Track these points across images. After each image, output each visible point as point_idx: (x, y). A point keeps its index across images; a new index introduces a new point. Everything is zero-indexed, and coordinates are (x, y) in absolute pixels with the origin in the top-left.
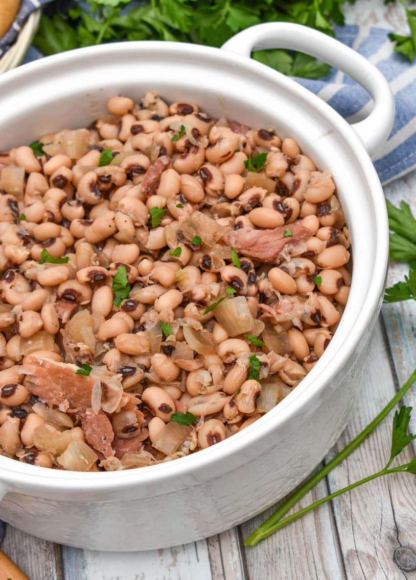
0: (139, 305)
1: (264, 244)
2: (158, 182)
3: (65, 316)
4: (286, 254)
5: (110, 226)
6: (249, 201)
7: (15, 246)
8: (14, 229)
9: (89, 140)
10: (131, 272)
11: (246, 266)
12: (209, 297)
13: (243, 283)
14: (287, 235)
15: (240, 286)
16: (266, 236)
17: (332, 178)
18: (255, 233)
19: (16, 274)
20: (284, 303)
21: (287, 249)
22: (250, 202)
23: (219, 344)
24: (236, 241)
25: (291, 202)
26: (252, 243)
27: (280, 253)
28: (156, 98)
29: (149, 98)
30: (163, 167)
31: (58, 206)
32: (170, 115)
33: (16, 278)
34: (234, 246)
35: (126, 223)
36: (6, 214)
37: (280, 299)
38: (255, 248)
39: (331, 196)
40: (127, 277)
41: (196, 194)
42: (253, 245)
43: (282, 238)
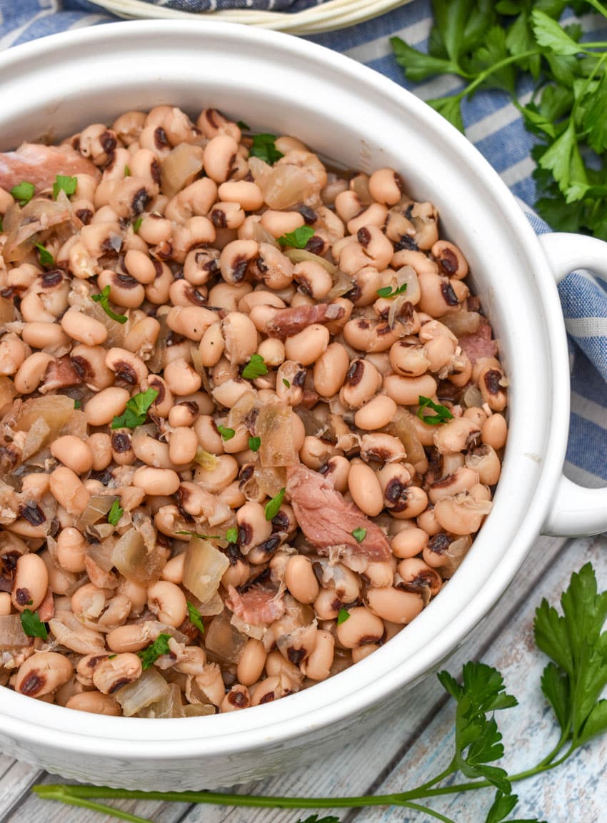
0: (127, 452)
1: (323, 519)
2: (298, 329)
3: (52, 383)
4: (335, 555)
5: (195, 330)
6: (369, 450)
7: (86, 253)
8: (110, 229)
9: (309, 197)
10: (158, 407)
11: (281, 523)
12: (202, 519)
13: (250, 541)
14: (356, 534)
15: (245, 542)
16: (335, 512)
17: (484, 518)
18: (332, 496)
19: (63, 282)
20: (274, 606)
21: (340, 549)
22: (371, 452)
23: (162, 579)
24: (296, 486)
25: (416, 497)
26: (312, 505)
27: (330, 548)
28: (432, 217)
29: (422, 211)
30: (322, 319)
31: (189, 245)
32: (427, 252)
33: (58, 286)
34: (288, 489)
35: (211, 345)
36: (121, 203)
37: (276, 597)
38: (307, 514)
39: (462, 536)
40: (150, 407)
41: (322, 384)
42: (310, 509)
43: (347, 533)
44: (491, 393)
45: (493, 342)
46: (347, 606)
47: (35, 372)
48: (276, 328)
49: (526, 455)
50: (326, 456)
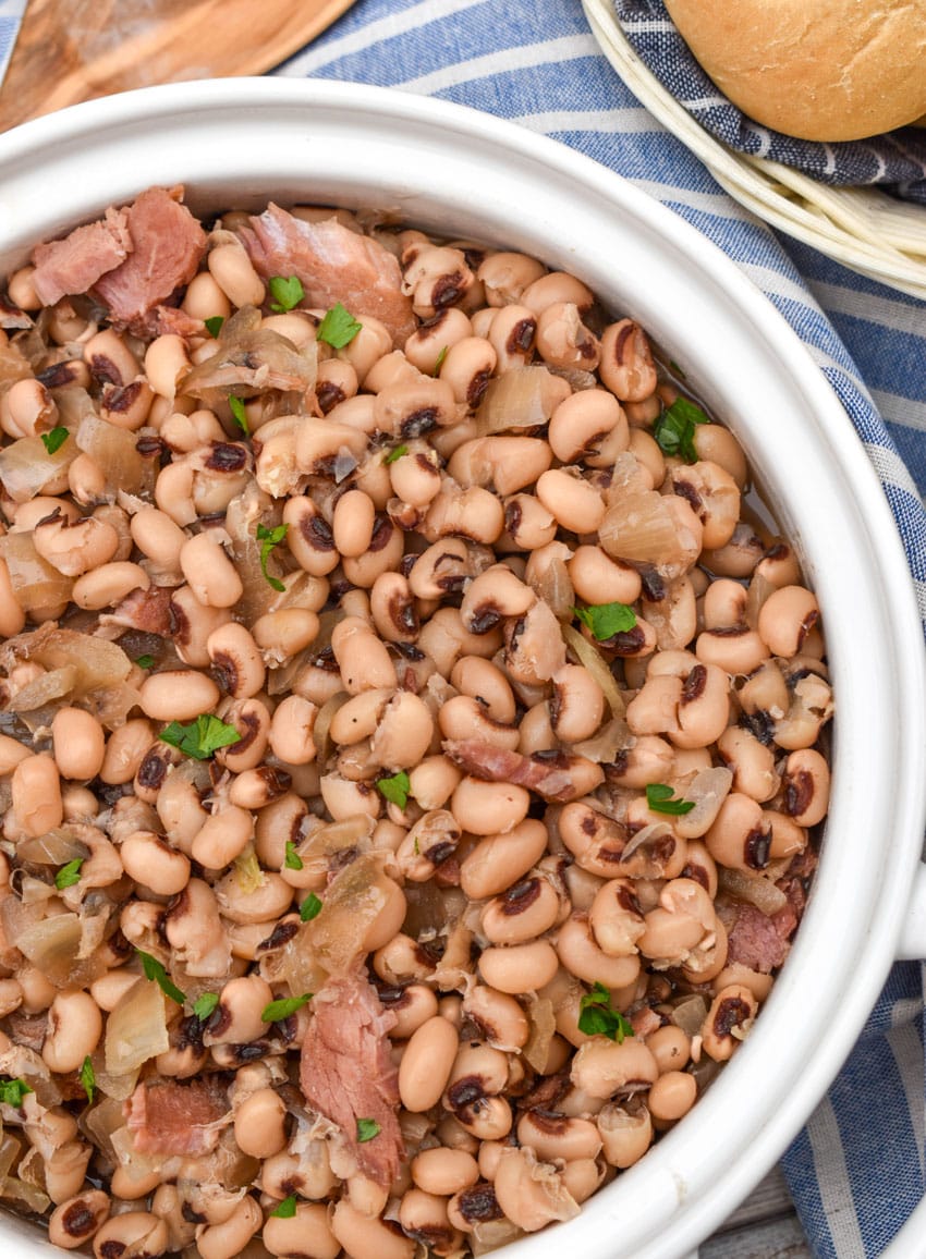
0: (150, 791)
1: (335, 1070)
2: (485, 778)
3: (123, 618)
4: (321, 1129)
6: (471, 1013)
8: (347, 443)
9: (668, 563)
10: (229, 757)
11: (285, 1031)
12: (180, 957)
13: (221, 1033)
14: (363, 1128)
15: (213, 1030)
16: (358, 1073)
17: (552, 1223)
18: (372, 1045)
19: (241, 472)
20: (201, 1136)
21: (332, 1128)
22: (471, 1017)
23: (88, 991)
24: (328, 1004)
25: (494, 1117)
26: (333, 1042)
27: (320, 1115)
28: (820, 712)
29: (811, 692)
31: (449, 528)
33: (229, 475)
34: (315, 999)
37: (211, 1125)
38: (320, 1049)
39: (511, 1222)
40: (219, 749)
41: (469, 878)
42: (327, 1045)
43: (354, 1114)
44: (715, 1031)
45: (785, 945)
46: (300, 1199)
47: (108, 590)
48: (457, 757)
49: (675, 1176)
50: (408, 981)
